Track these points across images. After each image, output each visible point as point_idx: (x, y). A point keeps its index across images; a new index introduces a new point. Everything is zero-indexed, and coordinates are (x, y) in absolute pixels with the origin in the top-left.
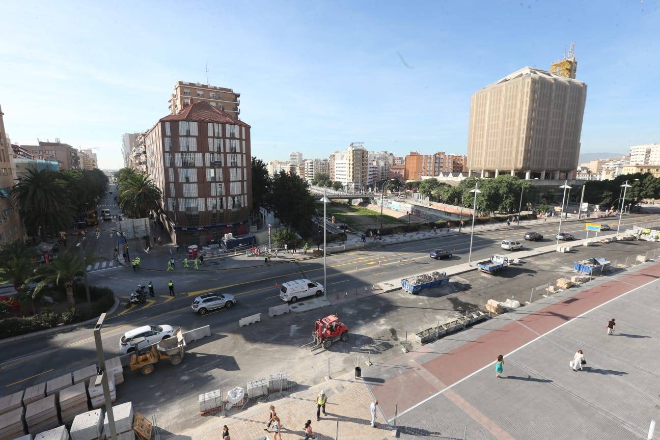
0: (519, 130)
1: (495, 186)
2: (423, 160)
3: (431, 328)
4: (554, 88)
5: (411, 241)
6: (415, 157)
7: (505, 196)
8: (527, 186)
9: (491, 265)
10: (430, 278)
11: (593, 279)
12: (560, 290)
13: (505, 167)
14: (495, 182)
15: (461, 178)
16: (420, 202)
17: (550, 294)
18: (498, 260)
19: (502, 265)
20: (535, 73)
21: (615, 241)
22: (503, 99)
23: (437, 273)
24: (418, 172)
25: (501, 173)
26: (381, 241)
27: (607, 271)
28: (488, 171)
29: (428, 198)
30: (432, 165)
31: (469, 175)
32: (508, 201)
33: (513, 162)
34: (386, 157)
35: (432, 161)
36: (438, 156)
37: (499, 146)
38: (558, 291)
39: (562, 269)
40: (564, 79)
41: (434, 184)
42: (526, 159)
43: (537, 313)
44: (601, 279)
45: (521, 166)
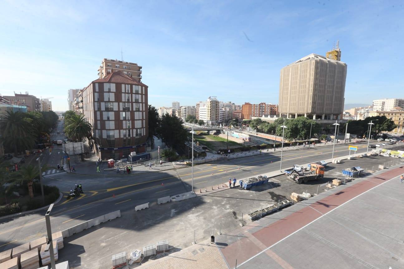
0: (309, 90)
1: (295, 123)
2: (253, 108)
3: (258, 211)
4: (328, 66)
5: (246, 157)
6: (248, 106)
7: (301, 129)
8: (314, 123)
10: (257, 179)
11: (353, 180)
12: (334, 186)
13: (301, 112)
14: (295, 121)
15: (275, 118)
16: (251, 133)
17: (329, 189)
18: (297, 168)
20: (317, 57)
21: (366, 156)
22: (299, 72)
23: (261, 177)
24: (250, 114)
25: (299, 115)
26: (227, 157)
27: (361, 175)
28: (291, 114)
29: (256, 130)
30: (258, 110)
31: (280, 117)
32: (303, 132)
33: (306, 109)
34: (230, 105)
35: (258, 108)
36: (261, 105)
37: (297, 100)
38: (333, 187)
39: (335, 173)
40: (334, 61)
41: (259, 122)
42: (313, 108)
44: (358, 180)
45: (310, 112)
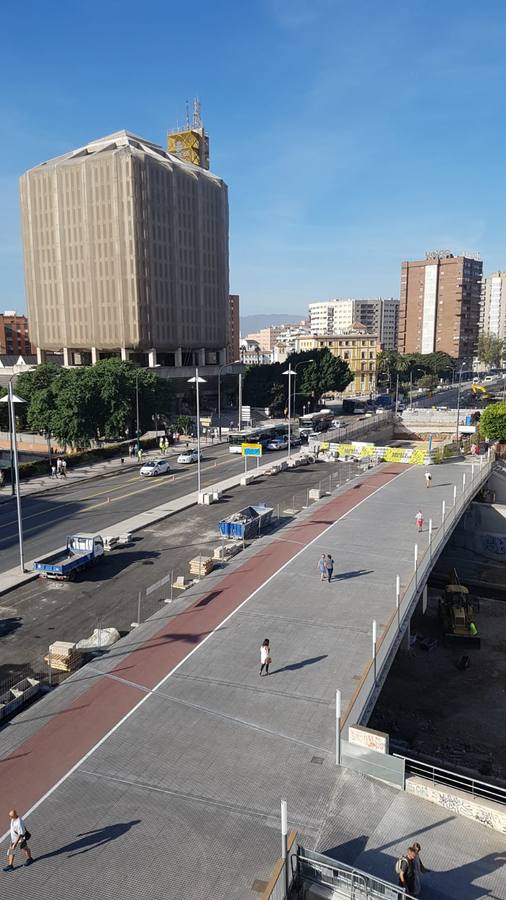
0: (124, 264)
4: (174, 181)
7: (113, 402)
8: (152, 380)
9: (68, 560)
11: (247, 546)
12: (196, 581)
13: (109, 343)
14: (91, 374)
15: (22, 366)
17: (177, 592)
18: (82, 546)
19: (92, 554)
20: (137, 146)
21: (286, 469)
25: (103, 355)
27: (268, 526)
28: (77, 350)
31: (39, 362)
32: (121, 413)
33: (121, 332)
37: (90, 298)
38: (191, 583)
39: (203, 537)
42: (144, 327)
43: (149, 644)
44: (261, 543)
45: (137, 340)
